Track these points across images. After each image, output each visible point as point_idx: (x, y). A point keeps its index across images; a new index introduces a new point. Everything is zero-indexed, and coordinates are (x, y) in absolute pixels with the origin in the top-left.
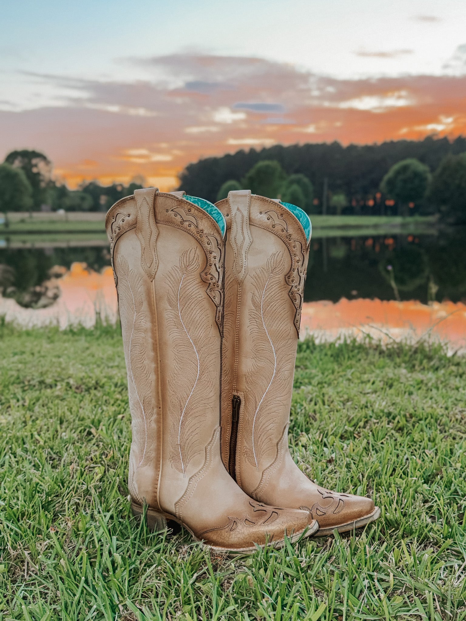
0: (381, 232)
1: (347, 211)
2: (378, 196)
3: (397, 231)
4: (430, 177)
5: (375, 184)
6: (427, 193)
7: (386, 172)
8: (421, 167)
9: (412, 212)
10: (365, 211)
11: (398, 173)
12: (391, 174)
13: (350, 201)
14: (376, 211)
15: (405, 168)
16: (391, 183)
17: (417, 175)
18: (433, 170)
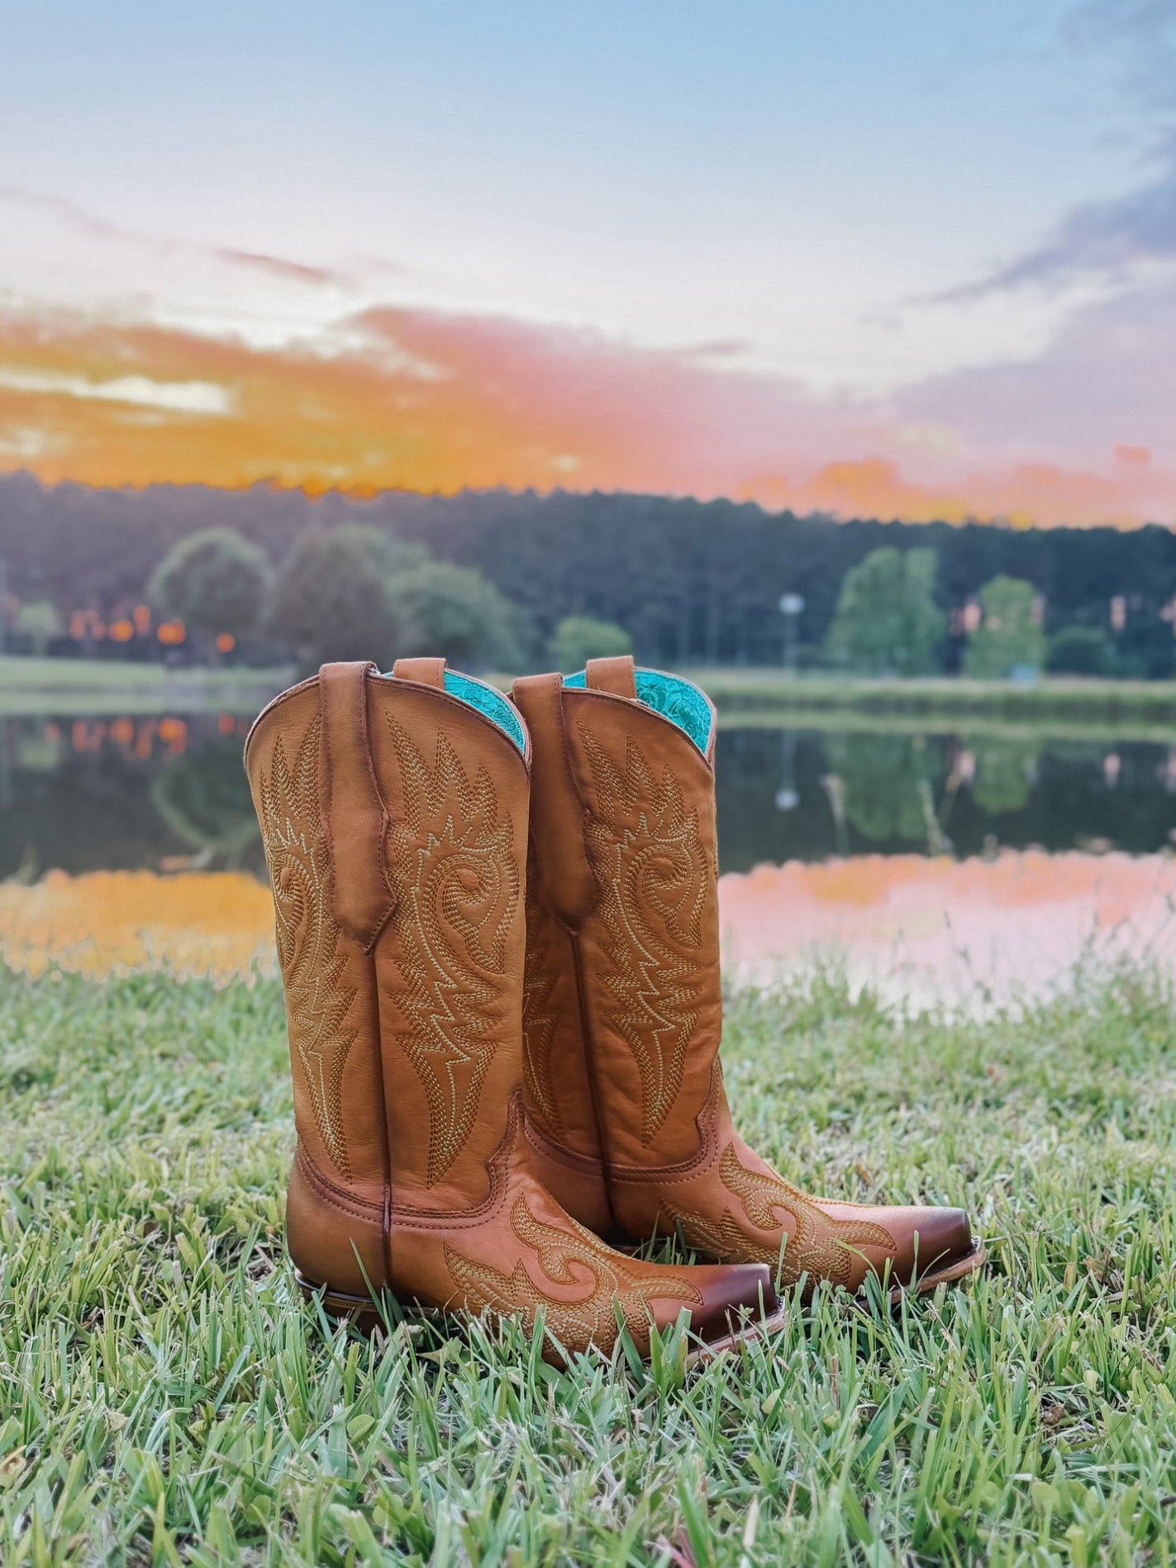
0: (154, 704)
1: (62, 648)
2: (142, 614)
3: (192, 704)
4: (270, 578)
5: (134, 586)
6: (266, 613)
7: (160, 555)
8: (249, 552)
9: (230, 660)
10: (108, 650)
11: (193, 560)
12: (173, 561)
13: (67, 622)
14: (139, 650)
15: (208, 552)
16: (175, 583)
17: (237, 569)
18: (275, 559)
